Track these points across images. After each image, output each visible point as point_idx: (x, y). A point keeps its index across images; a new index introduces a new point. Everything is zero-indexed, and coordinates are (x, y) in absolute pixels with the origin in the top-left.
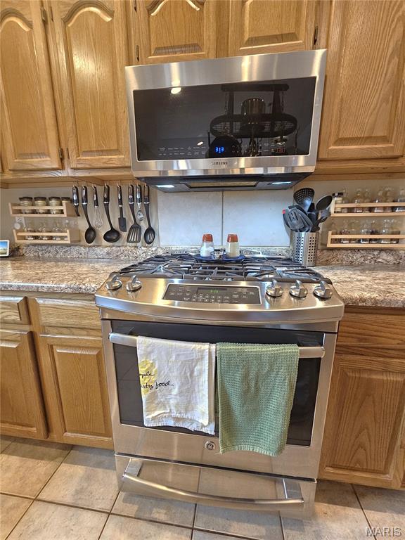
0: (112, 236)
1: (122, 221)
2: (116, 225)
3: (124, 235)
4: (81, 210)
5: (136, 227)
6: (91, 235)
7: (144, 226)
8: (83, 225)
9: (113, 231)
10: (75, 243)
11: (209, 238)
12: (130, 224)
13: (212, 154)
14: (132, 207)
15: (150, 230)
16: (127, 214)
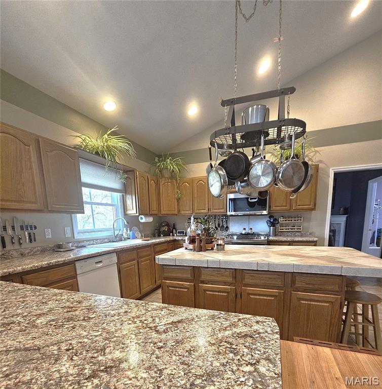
1: (219, 224)
2: (217, 226)
5: (223, 226)
7: (225, 226)
11: (245, 229)
12: (221, 225)
14: (222, 221)
15: (227, 227)
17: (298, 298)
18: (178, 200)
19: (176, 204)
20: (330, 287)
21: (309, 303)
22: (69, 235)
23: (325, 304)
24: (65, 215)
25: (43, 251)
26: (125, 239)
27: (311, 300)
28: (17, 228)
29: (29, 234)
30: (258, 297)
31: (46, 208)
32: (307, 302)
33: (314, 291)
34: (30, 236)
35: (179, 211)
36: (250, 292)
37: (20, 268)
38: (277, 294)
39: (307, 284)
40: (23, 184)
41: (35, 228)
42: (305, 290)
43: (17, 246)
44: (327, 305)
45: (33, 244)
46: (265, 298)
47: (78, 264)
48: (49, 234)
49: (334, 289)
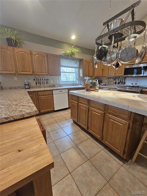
0: (119, 83)
1: (121, 81)
2: (120, 82)
3: (121, 83)
4: (115, 80)
5: (123, 82)
6: (116, 83)
7: (124, 82)
8: (115, 81)
9: (119, 82)
10: (113, 84)
12: (122, 81)
13: (137, 74)
14: (122, 79)
15: (125, 83)
16: (122, 80)
17: (109, 118)
18: (103, 70)
19: (102, 72)
20: (123, 116)
21: (114, 121)
22: (58, 82)
23: (121, 124)
24: (57, 76)
25: (50, 87)
26: (77, 85)
27: (115, 120)
28: (44, 80)
29: (47, 81)
30: (95, 113)
31: (49, 74)
32: (113, 121)
33: (117, 116)
34: (47, 82)
35: (102, 75)
36: (92, 110)
37: (37, 90)
38: (101, 113)
39: (113, 112)
40: (43, 68)
41: (48, 80)
42: (113, 115)
43: (43, 85)
44: (122, 125)
45: (47, 84)
46: (97, 114)
47: (54, 91)
48: (52, 82)
49: (125, 117)
